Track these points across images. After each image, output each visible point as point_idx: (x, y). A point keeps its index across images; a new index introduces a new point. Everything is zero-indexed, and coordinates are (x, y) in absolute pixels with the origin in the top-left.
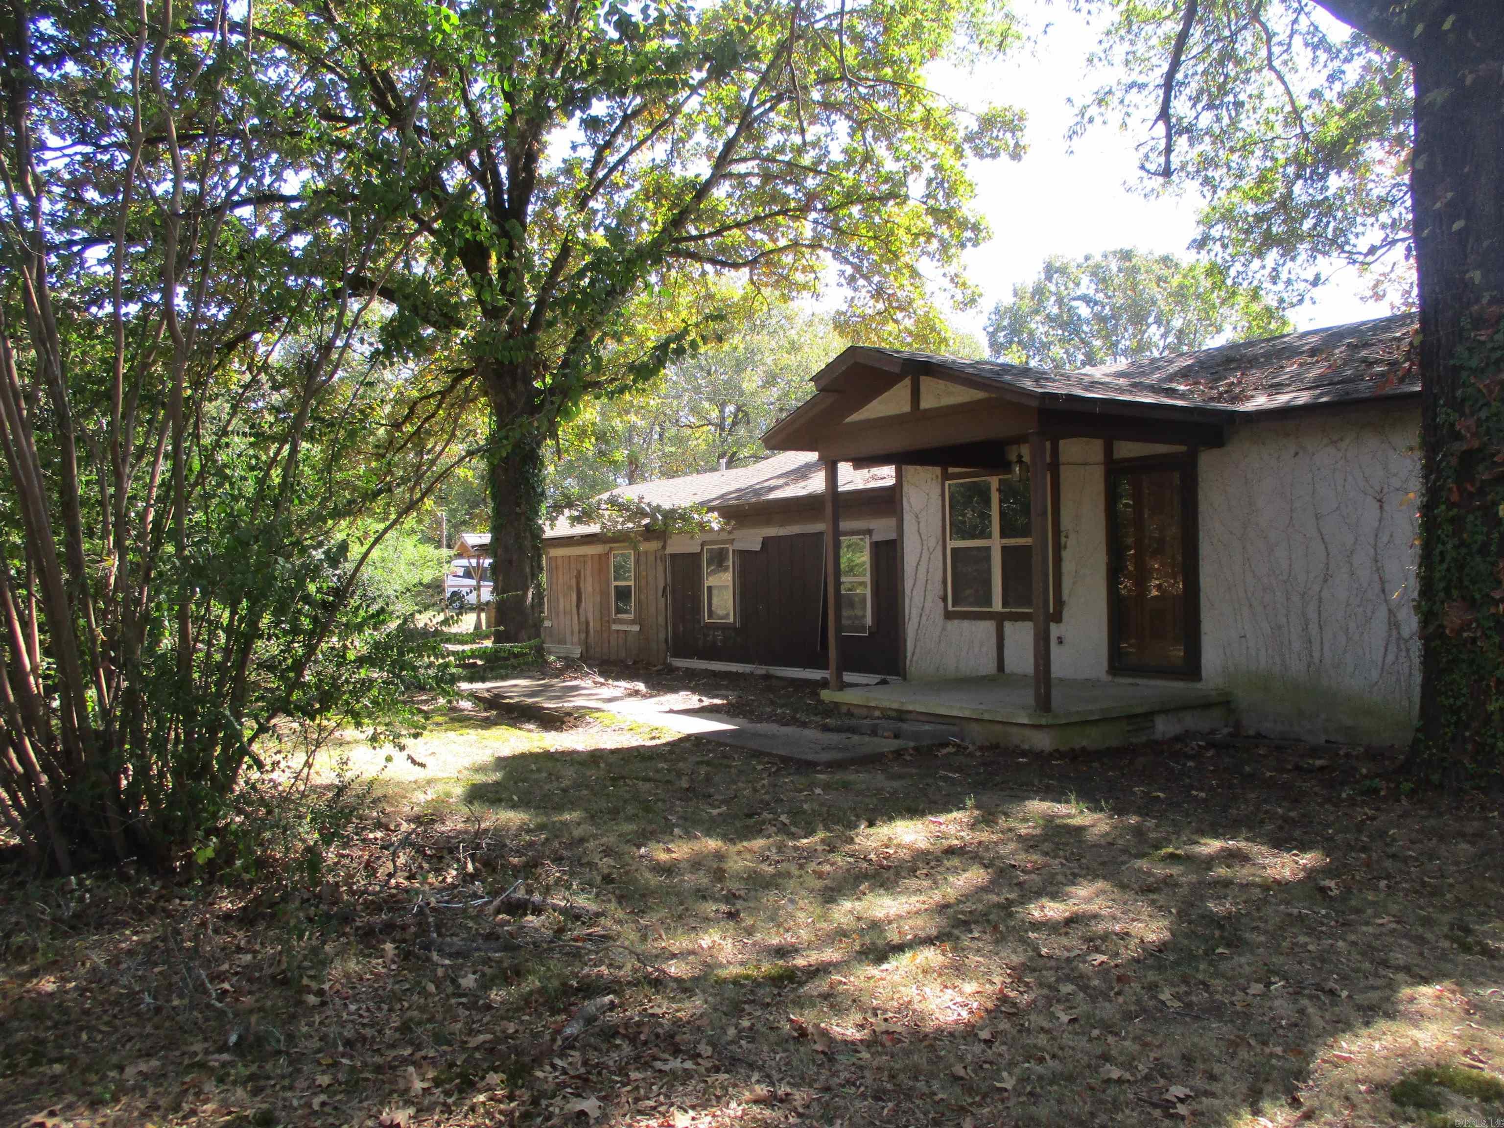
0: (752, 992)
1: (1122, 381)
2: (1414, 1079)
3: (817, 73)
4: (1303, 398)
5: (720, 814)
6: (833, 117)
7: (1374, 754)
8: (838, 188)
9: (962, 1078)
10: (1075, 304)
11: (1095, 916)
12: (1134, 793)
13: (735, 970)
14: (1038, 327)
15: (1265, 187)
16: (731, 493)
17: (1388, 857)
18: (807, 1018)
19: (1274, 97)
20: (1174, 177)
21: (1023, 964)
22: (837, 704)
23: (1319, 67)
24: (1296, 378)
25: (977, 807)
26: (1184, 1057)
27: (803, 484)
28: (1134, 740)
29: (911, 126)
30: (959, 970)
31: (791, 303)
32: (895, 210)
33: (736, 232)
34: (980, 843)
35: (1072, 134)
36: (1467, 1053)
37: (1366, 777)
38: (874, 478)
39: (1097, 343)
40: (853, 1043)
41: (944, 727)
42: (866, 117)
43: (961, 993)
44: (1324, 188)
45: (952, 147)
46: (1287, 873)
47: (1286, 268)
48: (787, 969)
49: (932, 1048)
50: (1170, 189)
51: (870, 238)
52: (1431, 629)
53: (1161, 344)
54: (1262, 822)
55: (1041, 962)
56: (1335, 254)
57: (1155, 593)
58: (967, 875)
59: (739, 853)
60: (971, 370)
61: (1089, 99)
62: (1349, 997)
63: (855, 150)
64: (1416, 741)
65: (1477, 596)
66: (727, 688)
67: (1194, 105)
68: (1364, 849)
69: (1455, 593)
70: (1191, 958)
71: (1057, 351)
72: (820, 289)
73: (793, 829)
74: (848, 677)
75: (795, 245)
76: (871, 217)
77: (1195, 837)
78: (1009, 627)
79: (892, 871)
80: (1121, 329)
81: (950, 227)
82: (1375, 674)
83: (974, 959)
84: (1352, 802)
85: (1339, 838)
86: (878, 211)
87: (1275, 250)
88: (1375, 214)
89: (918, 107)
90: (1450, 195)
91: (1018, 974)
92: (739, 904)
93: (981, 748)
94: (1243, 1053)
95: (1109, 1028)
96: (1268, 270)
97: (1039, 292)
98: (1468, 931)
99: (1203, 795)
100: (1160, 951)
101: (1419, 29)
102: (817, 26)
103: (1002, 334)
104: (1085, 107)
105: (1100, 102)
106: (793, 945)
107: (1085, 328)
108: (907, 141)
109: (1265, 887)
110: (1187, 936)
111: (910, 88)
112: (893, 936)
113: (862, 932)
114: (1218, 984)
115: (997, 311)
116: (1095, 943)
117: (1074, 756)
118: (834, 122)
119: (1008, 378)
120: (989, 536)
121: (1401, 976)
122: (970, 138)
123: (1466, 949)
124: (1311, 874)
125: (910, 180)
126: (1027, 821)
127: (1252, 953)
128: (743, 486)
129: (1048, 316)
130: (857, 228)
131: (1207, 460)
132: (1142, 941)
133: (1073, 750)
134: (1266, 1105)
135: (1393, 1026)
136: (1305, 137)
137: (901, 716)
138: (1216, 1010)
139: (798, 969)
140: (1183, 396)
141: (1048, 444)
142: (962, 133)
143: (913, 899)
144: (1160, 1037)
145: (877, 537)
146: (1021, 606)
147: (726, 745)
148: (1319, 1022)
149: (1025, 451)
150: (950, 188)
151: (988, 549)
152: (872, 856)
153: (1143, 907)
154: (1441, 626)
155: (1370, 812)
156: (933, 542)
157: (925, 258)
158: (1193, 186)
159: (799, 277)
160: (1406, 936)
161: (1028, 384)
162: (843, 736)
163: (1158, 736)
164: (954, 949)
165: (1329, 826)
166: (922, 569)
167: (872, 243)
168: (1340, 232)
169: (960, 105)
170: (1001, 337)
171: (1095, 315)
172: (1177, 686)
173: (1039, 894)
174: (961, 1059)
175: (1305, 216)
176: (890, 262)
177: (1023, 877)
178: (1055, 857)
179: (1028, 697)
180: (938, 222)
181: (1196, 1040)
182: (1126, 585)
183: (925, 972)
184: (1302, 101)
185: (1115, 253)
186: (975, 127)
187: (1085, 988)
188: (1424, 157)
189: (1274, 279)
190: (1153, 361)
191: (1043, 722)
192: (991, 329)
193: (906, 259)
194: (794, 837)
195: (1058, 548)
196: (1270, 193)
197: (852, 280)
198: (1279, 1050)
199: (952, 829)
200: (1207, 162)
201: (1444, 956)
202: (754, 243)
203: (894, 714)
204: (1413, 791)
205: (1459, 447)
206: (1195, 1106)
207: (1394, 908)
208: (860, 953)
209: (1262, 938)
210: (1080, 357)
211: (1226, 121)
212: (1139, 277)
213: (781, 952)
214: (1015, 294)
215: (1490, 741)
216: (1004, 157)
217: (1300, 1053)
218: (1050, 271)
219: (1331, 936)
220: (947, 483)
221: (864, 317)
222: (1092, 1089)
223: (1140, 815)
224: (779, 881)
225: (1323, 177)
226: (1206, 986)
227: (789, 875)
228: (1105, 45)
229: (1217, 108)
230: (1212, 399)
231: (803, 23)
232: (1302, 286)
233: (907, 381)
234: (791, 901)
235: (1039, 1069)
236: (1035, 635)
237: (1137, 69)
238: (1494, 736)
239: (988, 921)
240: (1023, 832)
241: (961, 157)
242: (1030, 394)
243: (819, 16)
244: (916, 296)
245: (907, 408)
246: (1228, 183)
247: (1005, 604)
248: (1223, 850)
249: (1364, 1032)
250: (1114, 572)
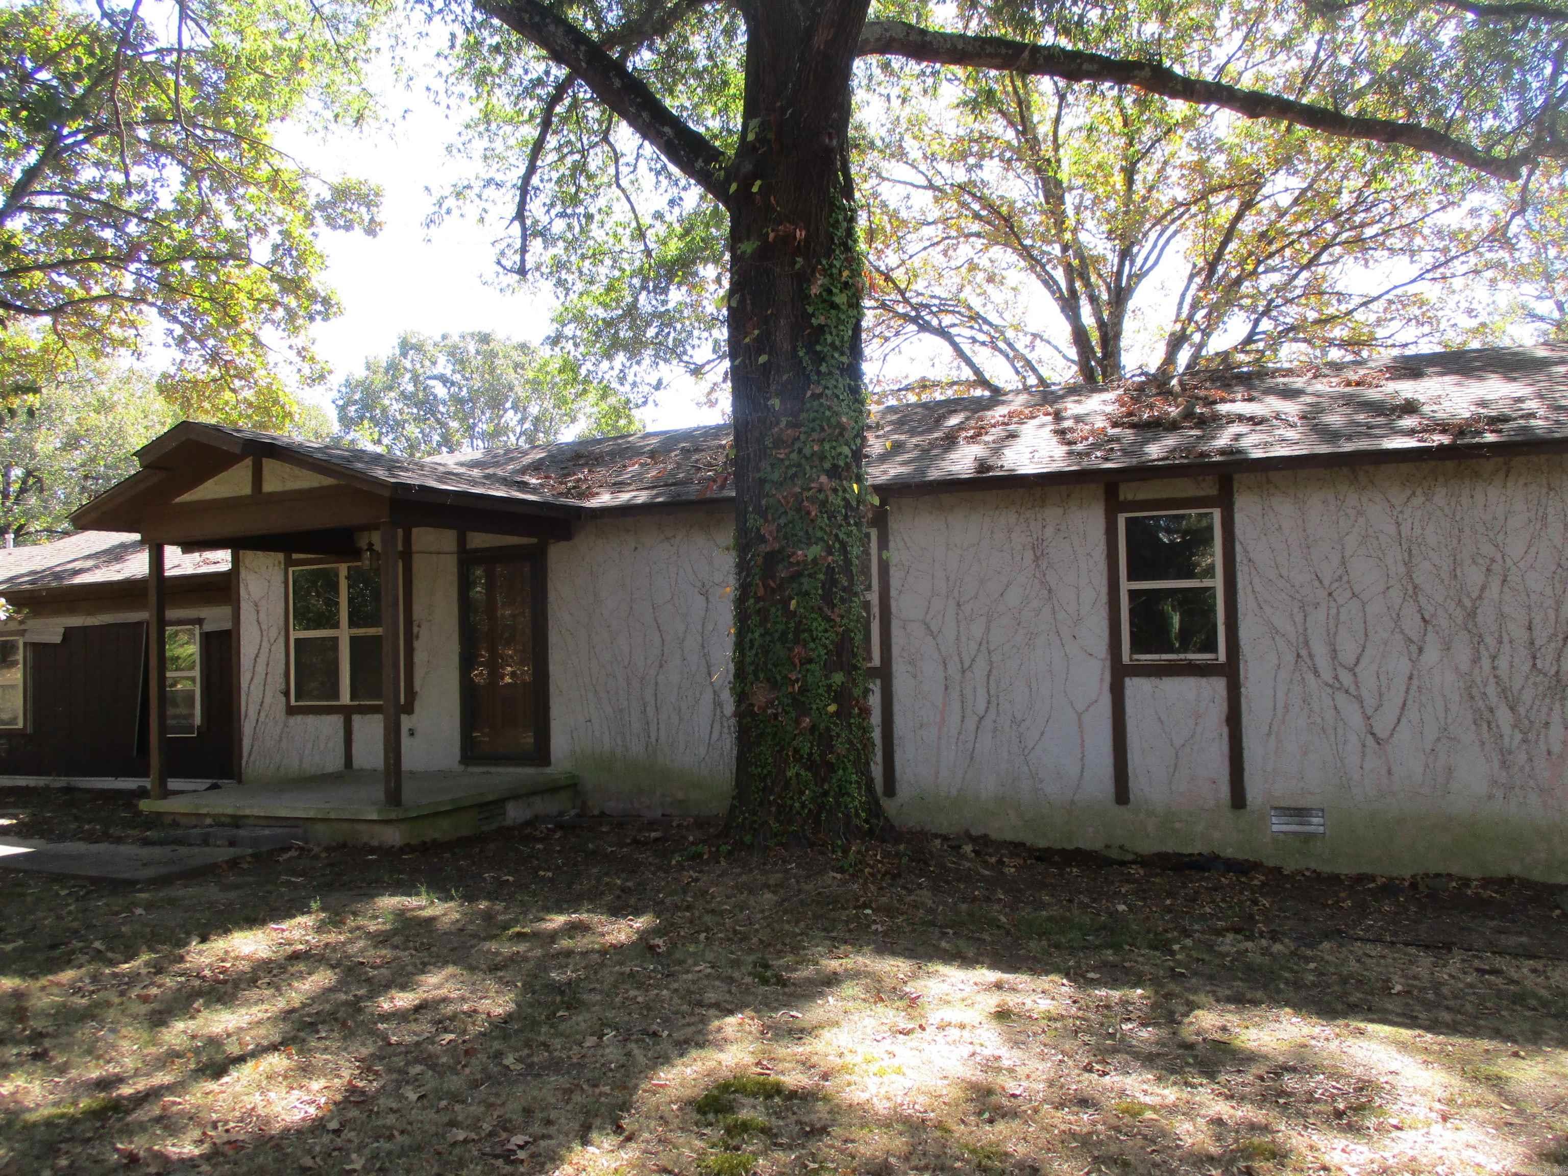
0: (69, 1129)
1: (476, 472)
2: (716, 1092)
3: (146, 110)
4: (642, 497)
5: (14, 950)
6: (163, 160)
7: (701, 823)
8: (167, 241)
9: (310, 1169)
10: (431, 383)
11: (445, 1000)
12: (485, 880)
13: (46, 1112)
14: (392, 403)
15: (613, 295)
16: (23, 575)
17: (708, 912)
18: (138, 1145)
19: (621, 212)
20: (529, 276)
21: (372, 1055)
22: (159, 814)
23: (662, 190)
24: (637, 478)
25: (323, 909)
26: (524, 1110)
27: (118, 567)
28: (485, 828)
29: (257, 184)
30: (306, 1070)
31: (103, 359)
32: (235, 272)
33: (38, 275)
34: (327, 945)
35: (430, 222)
36: (758, 1064)
37: (693, 843)
38: (206, 562)
39: (454, 425)
40: (191, 1159)
41: (287, 830)
42: (203, 165)
43: (309, 1091)
44: (665, 303)
45: (301, 215)
46: (623, 937)
47: (633, 370)
48: (111, 1100)
49: (278, 1147)
50: (525, 286)
51: (205, 299)
52: (743, 707)
53: (518, 429)
54: (602, 893)
55: (390, 1050)
56: (675, 362)
57: (508, 680)
58: (314, 977)
59: (43, 988)
60: (319, 456)
61: (447, 191)
62: (669, 1035)
63: (189, 201)
64: (733, 808)
65: (779, 678)
66: (15, 805)
67: (548, 211)
68: (689, 908)
69: (762, 676)
70: (534, 1024)
71: (412, 430)
72: (143, 348)
73: (110, 955)
74: (174, 784)
75: (112, 297)
76: (208, 277)
77: (541, 914)
78: (357, 721)
79: (230, 985)
80: (478, 412)
81: (298, 297)
82: (702, 751)
83: (320, 1058)
84: (681, 867)
85: (668, 901)
86: (216, 271)
87: (621, 354)
88: (709, 329)
89: (263, 165)
90: (756, 332)
91: (367, 1067)
92: (47, 1043)
93: (328, 849)
94: (577, 1098)
95: (456, 1098)
96: (616, 371)
97: (393, 368)
98: (767, 967)
99: (550, 874)
100: (506, 1022)
101: (734, 187)
102: (146, 59)
103: (353, 408)
104: (444, 198)
105: (458, 195)
106: (117, 1075)
107: (442, 409)
108: (250, 201)
109: (603, 952)
110: (531, 1005)
111: (255, 143)
112: (233, 1049)
113: (197, 1051)
114: (557, 1043)
115: (348, 383)
116: (442, 1025)
117: (425, 848)
118: (164, 166)
119: (360, 465)
120: (336, 626)
121: (712, 1012)
122: (321, 206)
123: (765, 981)
124: (644, 936)
125: (253, 242)
126: (377, 917)
127: (588, 1010)
128: (39, 568)
129: (402, 393)
130: (190, 287)
131: (557, 553)
132: (488, 1014)
133: (424, 843)
134: (594, 1136)
135: (703, 1053)
136: (648, 253)
137: (237, 821)
138: (555, 1066)
139: (124, 1098)
140: (534, 490)
141: (400, 532)
142: (312, 201)
143: (254, 1009)
144: (504, 1096)
145: (208, 628)
146: (372, 699)
147: (19, 871)
148: (641, 1060)
149: (376, 538)
150: (299, 257)
151: (335, 640)
152: (207, 972)
153: (491, 984)
154: (752, 705)
155: (695, 875)
156: (275, 632)
157: (268, 326)
158: (547, 286)
159: (115, 331)
160: (718, 978)
161: (380, 473)
162: (167, 849)
163: (509, 822)
164: (300, 1052)
165: (659, 892)
166: (262, 660)
167: (207, 305)
168: (678, 342)
169: (312, 171)
170: (352, 410)
171: (451, 396)
172: (528, 772)
173: (387, 986)
174: (309, 1152)
175: (648, 324)
176: (228, 327)
177: (372, 973)
178: (404, 950)
179: (378, 792)
180: (284, 290)
181: (535, 1093)
182: (479, 674)
183: (269, 1077)
184: (646, 220)
185: (472, 335)
186: (327, 195)
187: (433, 1067)
188: (737, 296)
189: (622, 380)
190: (508, 451)
191: (393, 816)
192: (341, 403)
193: (247, 325)
194: (112, 963)
195: (410, 638)
196: (618, 301)
197: (181, 341)
198: (607, 1089)
199: (297, 934)
200: (559, 265)
201: (747, 991)
202: (61, 289)
203: (228, 820)
204: (730, 853)
205: (764, 548)
206: (533, 1149)
207: (710, 956)
208: (196, 1071)
209: (598, 998)
210: (436, 438)
211: (577, 229)
212: (497, 362)
213: (104, 1084)
214: (368, 368)
215: (789, 802)
216: (358, 231)
217: (625, 1088)
218: (405, 346)
219: (657, 987)
220: (291, 570)
221: (196, 383)
222: (439, 1153)
223: (490, 900)
224: (97, 1011)
225: (665, 291)
226: (546, 1046)
227: (108, 1004)
228: (465, 138)
229: (569, 216)
230: (561, 494)
231: (129, 52)
232: (647, 389)
233: (248, 462)
234: (113, 1031)
235: (388, 1146)
236: (386, 728)
237: (495, 166)
238: (792, 798)
239: (336, 1020)
240: (372, 928)
241: (312, 225)
242: (383, 484)
243: (149, 48)
244: (258, 365)
245: (247, 490)
246: (579, 286)
247: (352, 698)
248: (566, 923)
249: (679, 1061)
250: (467, 662)
